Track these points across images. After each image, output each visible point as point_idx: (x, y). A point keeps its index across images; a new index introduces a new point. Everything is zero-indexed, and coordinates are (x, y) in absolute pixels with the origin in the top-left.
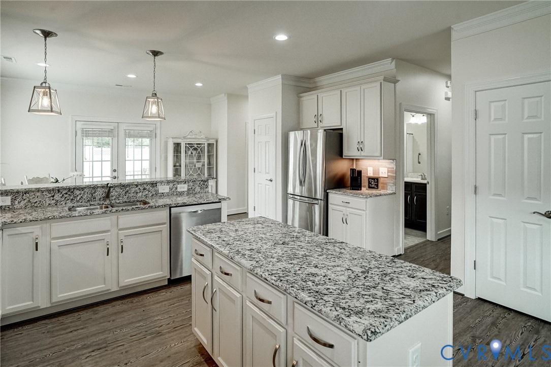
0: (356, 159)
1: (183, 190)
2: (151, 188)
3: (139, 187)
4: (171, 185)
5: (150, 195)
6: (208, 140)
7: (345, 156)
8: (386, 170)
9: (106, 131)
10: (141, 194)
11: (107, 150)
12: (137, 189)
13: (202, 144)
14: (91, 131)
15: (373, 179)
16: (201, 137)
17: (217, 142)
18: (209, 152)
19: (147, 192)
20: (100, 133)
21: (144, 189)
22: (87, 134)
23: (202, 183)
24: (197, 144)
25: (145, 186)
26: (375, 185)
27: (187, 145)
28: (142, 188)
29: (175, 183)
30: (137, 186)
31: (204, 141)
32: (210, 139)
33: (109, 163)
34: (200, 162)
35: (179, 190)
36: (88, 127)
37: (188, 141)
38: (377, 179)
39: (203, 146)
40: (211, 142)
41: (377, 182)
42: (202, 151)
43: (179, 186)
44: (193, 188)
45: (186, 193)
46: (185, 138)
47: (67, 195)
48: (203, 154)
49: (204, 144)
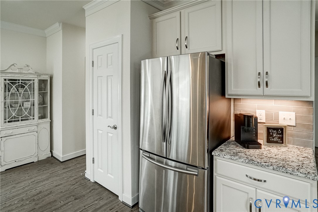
0: (234, 99)
6: (39, 75)
7: (229, 95)
8: (292, 115)
13: (30, 80)
15: (276, 129)
16: (29, 72)
17: (51, 78)
18: (40, 89)
24: (22, 80)
26: (279, 138)
27: (7, 81)
31: (33, 76)
32: (42, 75)
34: (28, 101)
37: (8, 76)
38: (282, 129)
39: (32, 82)
40: (43, 77)
41: (282, 134)
42: (30, 88)
46: (3, 72)
48: (32, 92)
49: (34, 80)
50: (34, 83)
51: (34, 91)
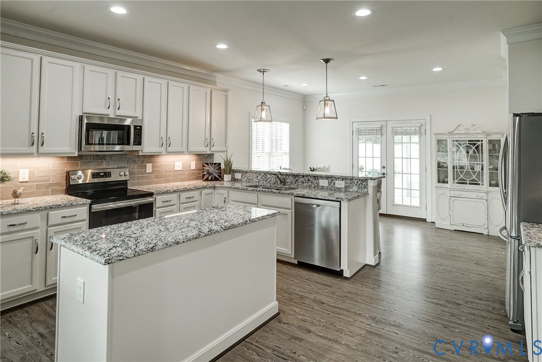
1: (340, 186)
2: (313, 180)
3: (305, 178)
4: (330, 180)
5: (313, 186)
6: (489, 135)
9: (374, 130)
10: (306, 184)
11: (377, 147)
12: (303, 179)
13: (479, 141)
14: (364, 130)
16: (477, 131)
19: (310, 184)
20: (370, 132)
21: (308, 180)
22: (360, 132)
23: (359, 182)
24: (469, 141)
25: (309, 178)
27: (455, 143)
28: (307, 179)
29: (333, 179)
30: (303, 176)
31: (481, 136)
32: (493, 134)
33: (379, 159)
35: (336, 185)
36: (362, 127)
37: (456, 137)
39: (480, 143)
40: (494, 137)
42: (478, 150)
43: (337, 182)
44: (351, 186)
45: (343, 190)
46: (450, 133)
47: (263, 177)
48: (480, 154)
49: (482, 141)
50: (482, 144)
51: (482, 153)
